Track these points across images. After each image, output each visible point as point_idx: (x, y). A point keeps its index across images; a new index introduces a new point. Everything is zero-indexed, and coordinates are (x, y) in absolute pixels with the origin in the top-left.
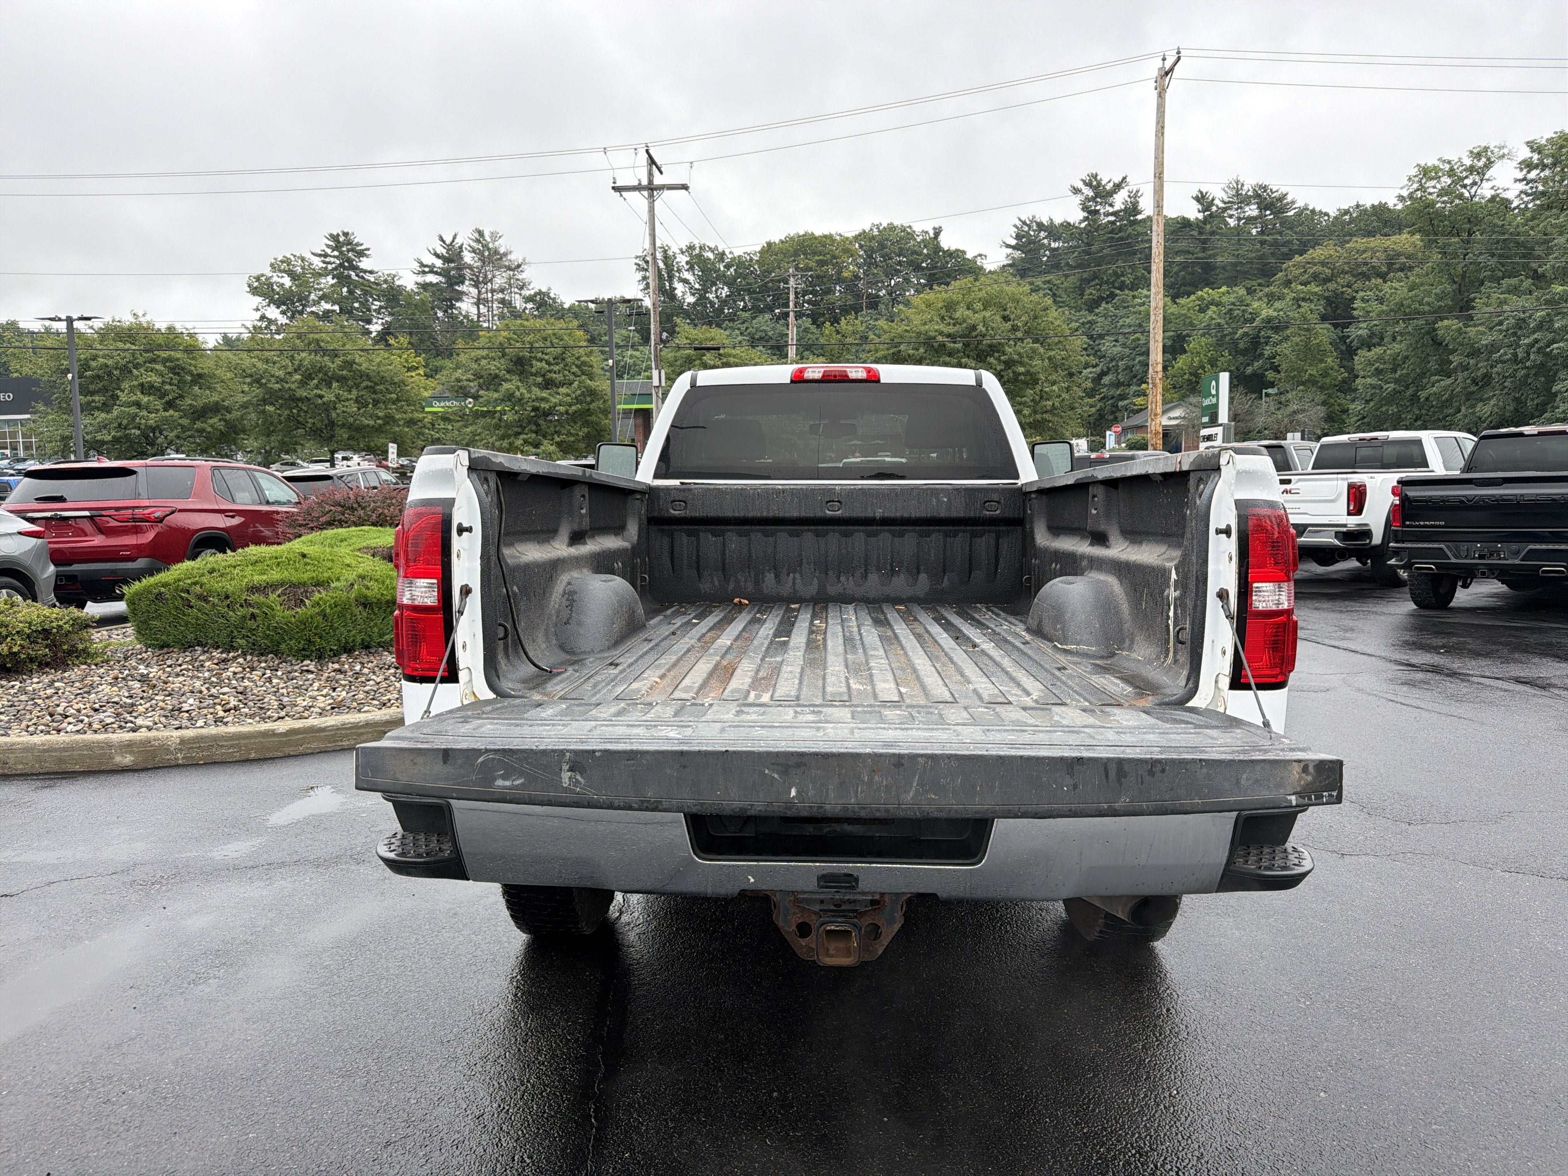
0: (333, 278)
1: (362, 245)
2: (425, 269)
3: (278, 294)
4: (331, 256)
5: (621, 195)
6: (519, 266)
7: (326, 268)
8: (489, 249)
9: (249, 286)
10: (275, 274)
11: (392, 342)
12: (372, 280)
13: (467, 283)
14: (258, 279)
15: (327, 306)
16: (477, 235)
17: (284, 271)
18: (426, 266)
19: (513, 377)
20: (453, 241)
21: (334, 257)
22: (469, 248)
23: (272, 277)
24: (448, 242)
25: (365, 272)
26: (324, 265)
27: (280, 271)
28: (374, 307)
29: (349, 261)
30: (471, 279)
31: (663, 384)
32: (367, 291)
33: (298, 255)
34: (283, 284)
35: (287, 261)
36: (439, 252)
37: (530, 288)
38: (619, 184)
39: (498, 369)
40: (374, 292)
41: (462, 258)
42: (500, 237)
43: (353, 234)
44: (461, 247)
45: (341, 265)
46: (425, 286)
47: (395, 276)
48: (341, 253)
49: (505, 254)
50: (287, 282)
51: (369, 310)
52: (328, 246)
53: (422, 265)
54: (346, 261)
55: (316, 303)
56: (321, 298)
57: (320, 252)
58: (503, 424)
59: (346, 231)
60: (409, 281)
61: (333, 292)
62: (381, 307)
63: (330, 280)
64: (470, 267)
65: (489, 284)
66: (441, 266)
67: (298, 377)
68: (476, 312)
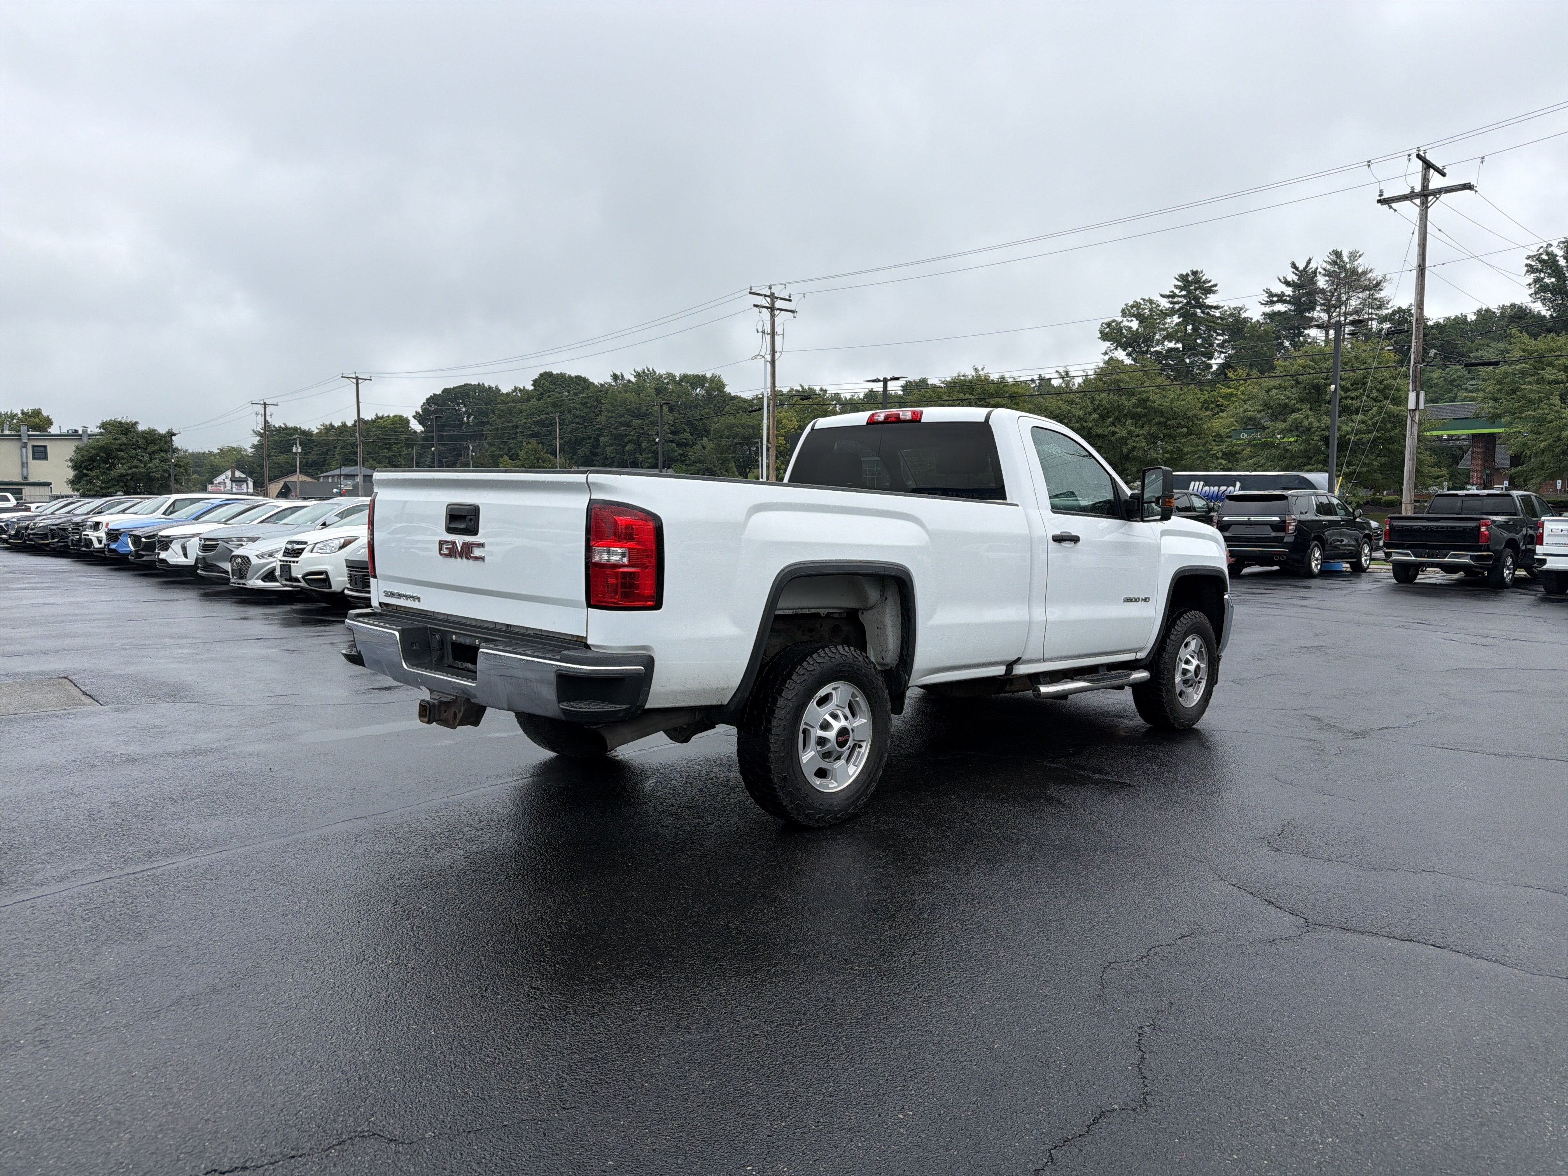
0: (1179, 318)
1: (1210, 281)
2: (1273, 298)
3: (1125, 337)
4: (1178, 296)
5: (1391, 207)
6: (1378, 284)
7: (1173, 308)
8: (1346, 270)
9: (1101, 332)
10: (1125, 319)
11: (1230, 375)
12: (1218, 314)
13: (1318, 308)
14: (1109, 325)
15: (1172, 345)
16: (1333, 257)
17: (1134, 316)
18: (1276, 295)
19: (1304, 406)
20: (1307, 266)
21: (1181, 296)
22: (1323, 272)
23: (1122, 321)
24: (1301, 268)
25: (1211, 307)
26: (1171, 306)
27: (1130, 316)
28: (1217, 342)
29: (1196, 299)
30: (1322, 305)
31: (1421, 406)
32: (1210, 326)
33: (1147, 298)
34: (1131, 328)
35: (1137, 305)
36: (1289, 279)
37: (1389, 306)
38: (1386, 195)
39: (1288, 398)
40: (1217, 327)
41: (1315, 283)
42: (1360, 256)
43: (1202, 272)
44: (1315, 272)
45: (1188, 303)
46: (1272, 316)
47: (1241, 309)
48: (1189, 292)
49: (1364, 273)
50: (1135, 325)
51: (1211, 345)
52: (1176, 287)
53: (1271, 295)
54: (1193, 299)
55: (1160, 342)
56: (1165, 338)
57: (1168, 293)
58: (1288, 455)
59: (1195, 270)
60: (1255, 313)
61: (1177, 331)
62: (1224, 341)
63: (1176, 319)
64: (1323, 291)
65: (1343, 307)
66: (1291, 294)
67: (1095, 416)
68: (1324, 338)
